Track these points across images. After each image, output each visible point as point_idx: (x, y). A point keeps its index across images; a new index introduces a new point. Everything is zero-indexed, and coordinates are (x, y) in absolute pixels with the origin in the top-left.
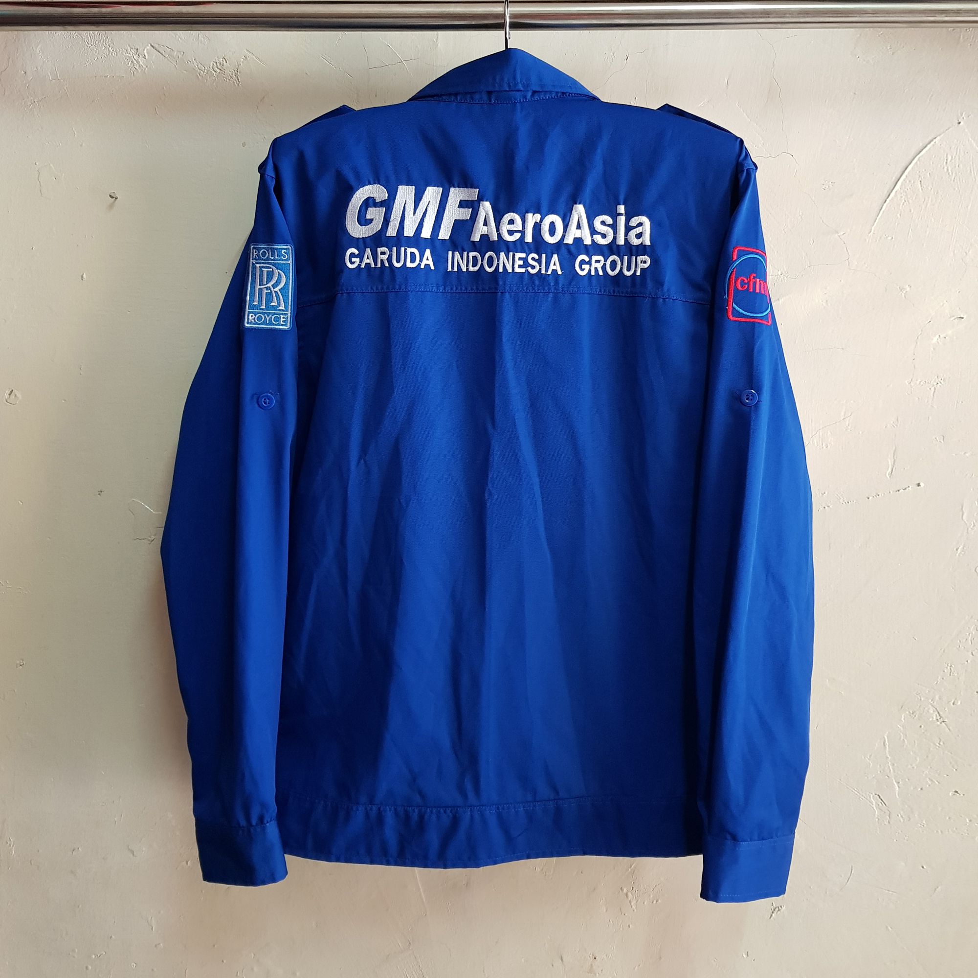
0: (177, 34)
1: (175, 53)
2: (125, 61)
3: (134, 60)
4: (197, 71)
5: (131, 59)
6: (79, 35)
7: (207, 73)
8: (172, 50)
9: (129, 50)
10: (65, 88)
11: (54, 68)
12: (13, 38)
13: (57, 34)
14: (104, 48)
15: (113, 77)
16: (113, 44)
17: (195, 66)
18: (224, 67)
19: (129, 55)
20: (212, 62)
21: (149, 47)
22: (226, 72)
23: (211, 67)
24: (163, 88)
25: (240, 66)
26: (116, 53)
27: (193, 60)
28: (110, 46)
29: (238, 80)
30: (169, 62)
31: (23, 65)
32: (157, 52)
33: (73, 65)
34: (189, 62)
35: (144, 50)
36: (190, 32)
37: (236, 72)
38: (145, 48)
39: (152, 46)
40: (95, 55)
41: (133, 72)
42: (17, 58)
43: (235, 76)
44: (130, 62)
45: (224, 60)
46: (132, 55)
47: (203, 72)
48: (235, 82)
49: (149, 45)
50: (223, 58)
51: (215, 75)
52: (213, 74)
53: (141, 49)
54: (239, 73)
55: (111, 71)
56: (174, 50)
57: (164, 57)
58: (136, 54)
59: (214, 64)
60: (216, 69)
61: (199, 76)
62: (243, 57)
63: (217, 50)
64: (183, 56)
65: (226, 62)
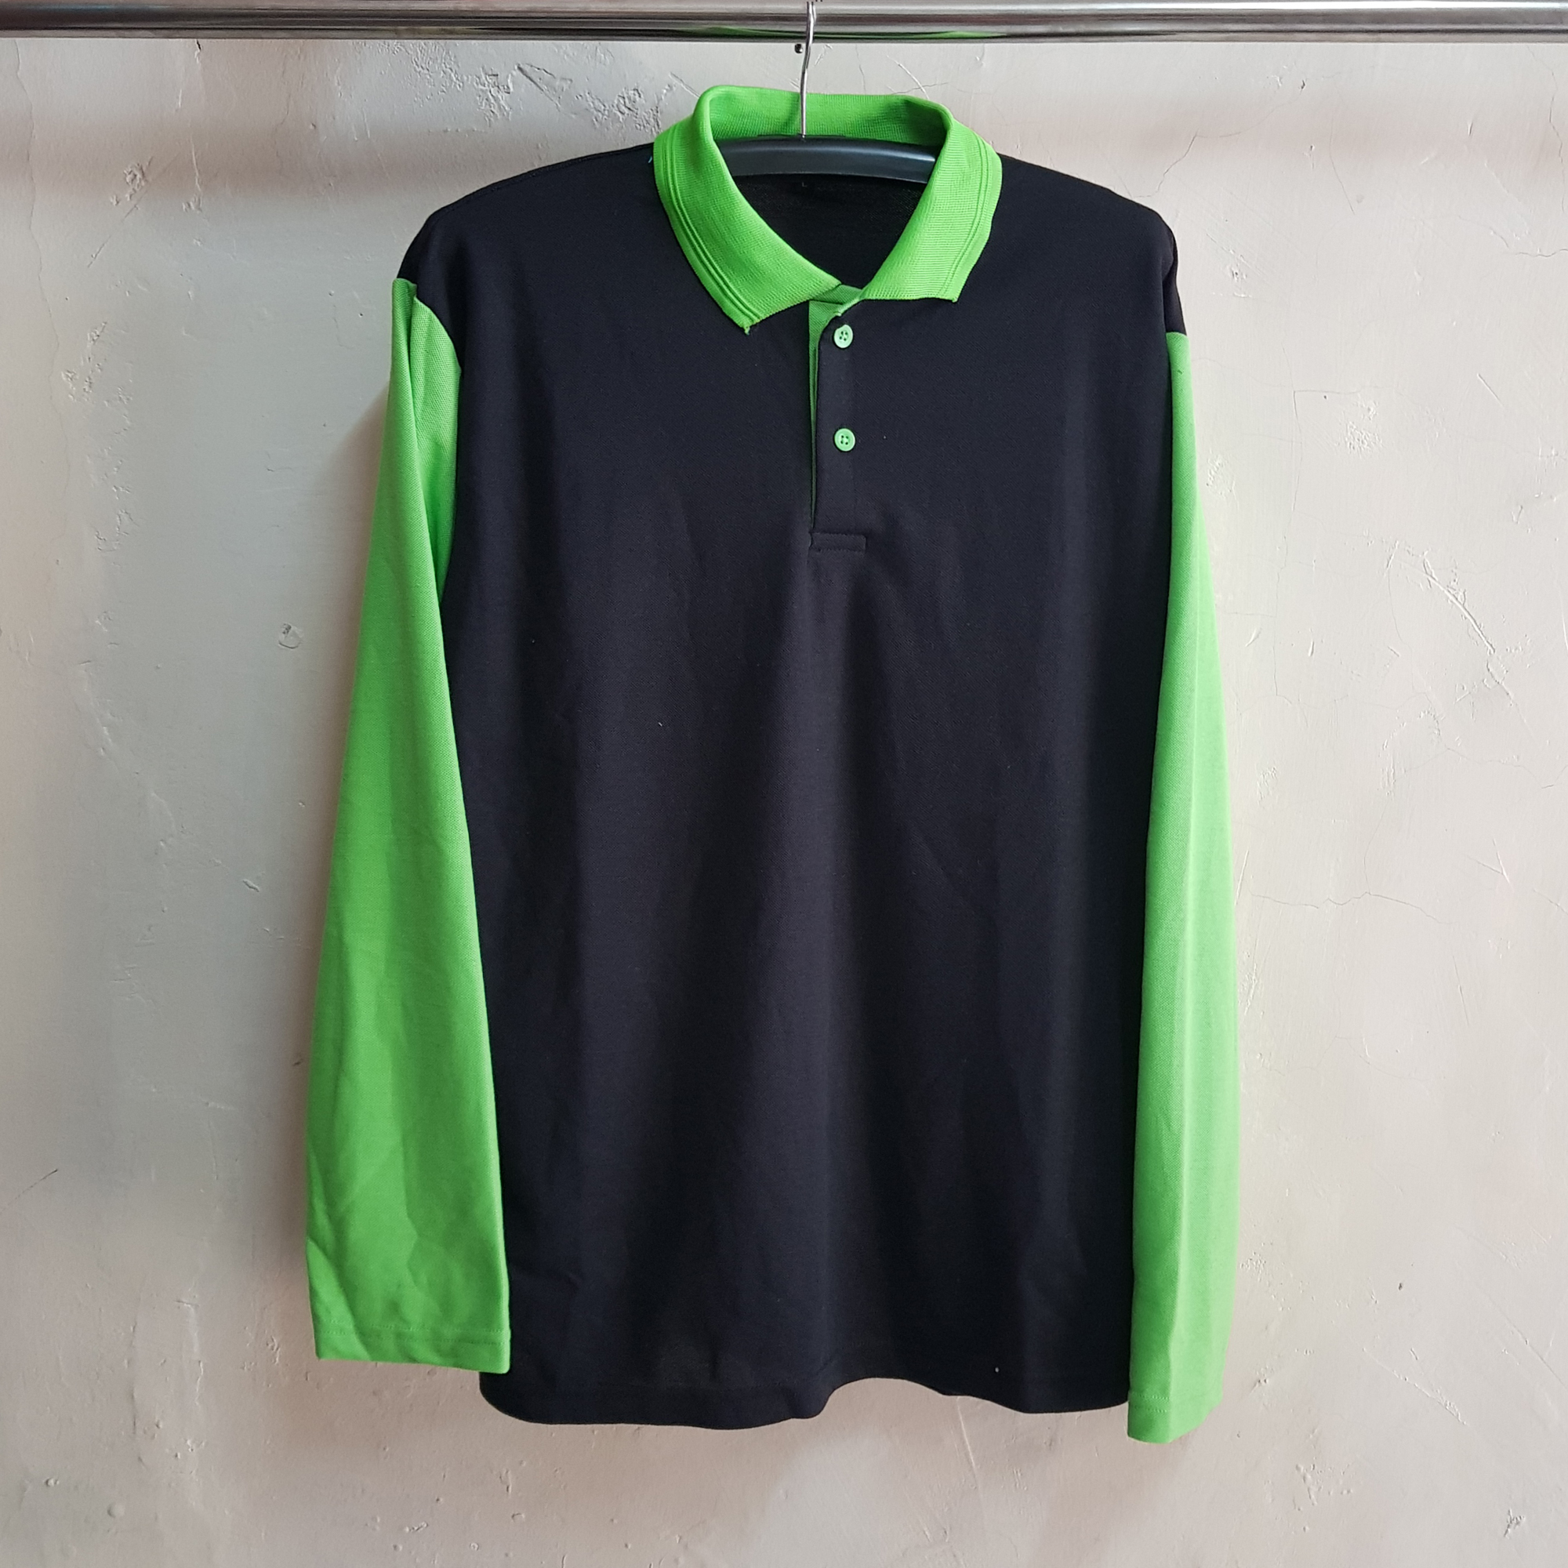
0: (561, 47)
1: (557, 83)
3: (490, 97)
4: (593, 113)
5: (486, 93)
6: (402, 48)
7: (608, 116)
8: (554, 77)
9: (484, 78)
10: (379, 155)
11: (361, 115)
12: (297, 52)
14: (442, 74)
15: (457, 130)
16: (458, 65)
17: (589, 105)
18: (637, 106)
20: (617, 97)
21: (517, 73)
22: (639, 113)
24: (538, 147)
25: (661, 104)
26: (461, 84)
27: (587, 92)
28: (451, 70)
29: (659, 128)
30: (548, 99)
31: (311, 109)
32: (528, 80)
33: (392, 109)
34: (580, 98)
35: (507, 77)
37: (655, 113)
38: (509, 72)
39: (520, 68)
41: (490, 119)
43: (652, 120)
44: (485, 100)
45: (636, 93)
46: (487, 88)
47: (603, 115)
48: (653, 129)
49: (516, 67)
50: (634, 90)
52: (619, 117)
53: (502, 76)
54: (659, 114)
56: (555, 75)
57: (540, 88)
58: (494, 83)
59: (619, 101)
60: (623, 108)
61: (596, 122)
62: (667, 87)
63: (625, 76)
64: (570, 87)
65: (640, 96)
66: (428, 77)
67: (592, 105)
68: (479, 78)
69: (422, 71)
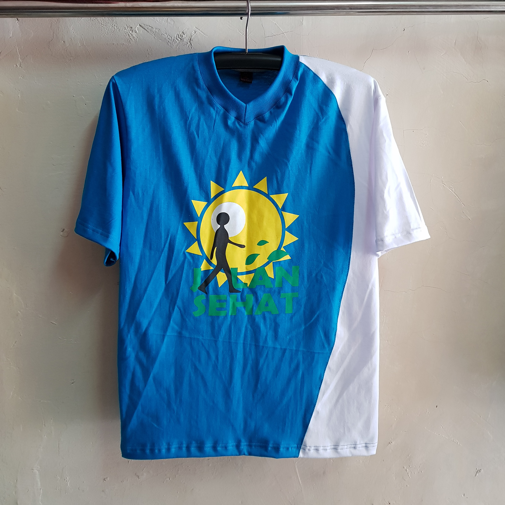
0: (155, 19)
1: (154, 30)
2: (124, 34)
3: (130, 34)
4: (167, 40)
5: (128, 33)
6: (96, 19)
7: (173, 41)
8: (152, 28)
10: (89, 51)
11: (82, 39)
12: (56, 21)
13: (83, 19)
14: (111, 27)
15: (118, 44)
16: (117, 25)
18: (183, 38)
20: (176, 35)
22: (184, 40)
23: (175, 38)
24: (148, 51)
25: (192, 37)
26: (119, 30)
27: (165, 33)
28: (115, 26)
29: (191, 45)
30: (151, 35)
31: (62, 37)
32: (144, 29)
33: (93, 37)
34: (162, 35)
35: (136, 28)
36: (162, 17)
37: (190, 41)
38: (136, 27)
39: (140, 25)
40: (106, 31)
41: (130, 41)
42: (59, 33)
43: (189, 43)
44: (127, 35)
45: (183, 33)
46: (128, 31)
47: (171, 40)
48: (189, 46)
49: (139, 25)
51: (178, 42)
52: (177, 41)
53: (134, 27)
55: (116, 40)
56: (153, 28)
57: (148, 31)
58: (131, 30)
59: (177, 36)
60: (178, 39)
61: (169, 43)
62: (194, 32)
63: (179, 28)
64: (159, 31)
65: (184, 35)
66: (106, 28)
67: (166, 37)
68: (125, 28)
69: (104, 26)
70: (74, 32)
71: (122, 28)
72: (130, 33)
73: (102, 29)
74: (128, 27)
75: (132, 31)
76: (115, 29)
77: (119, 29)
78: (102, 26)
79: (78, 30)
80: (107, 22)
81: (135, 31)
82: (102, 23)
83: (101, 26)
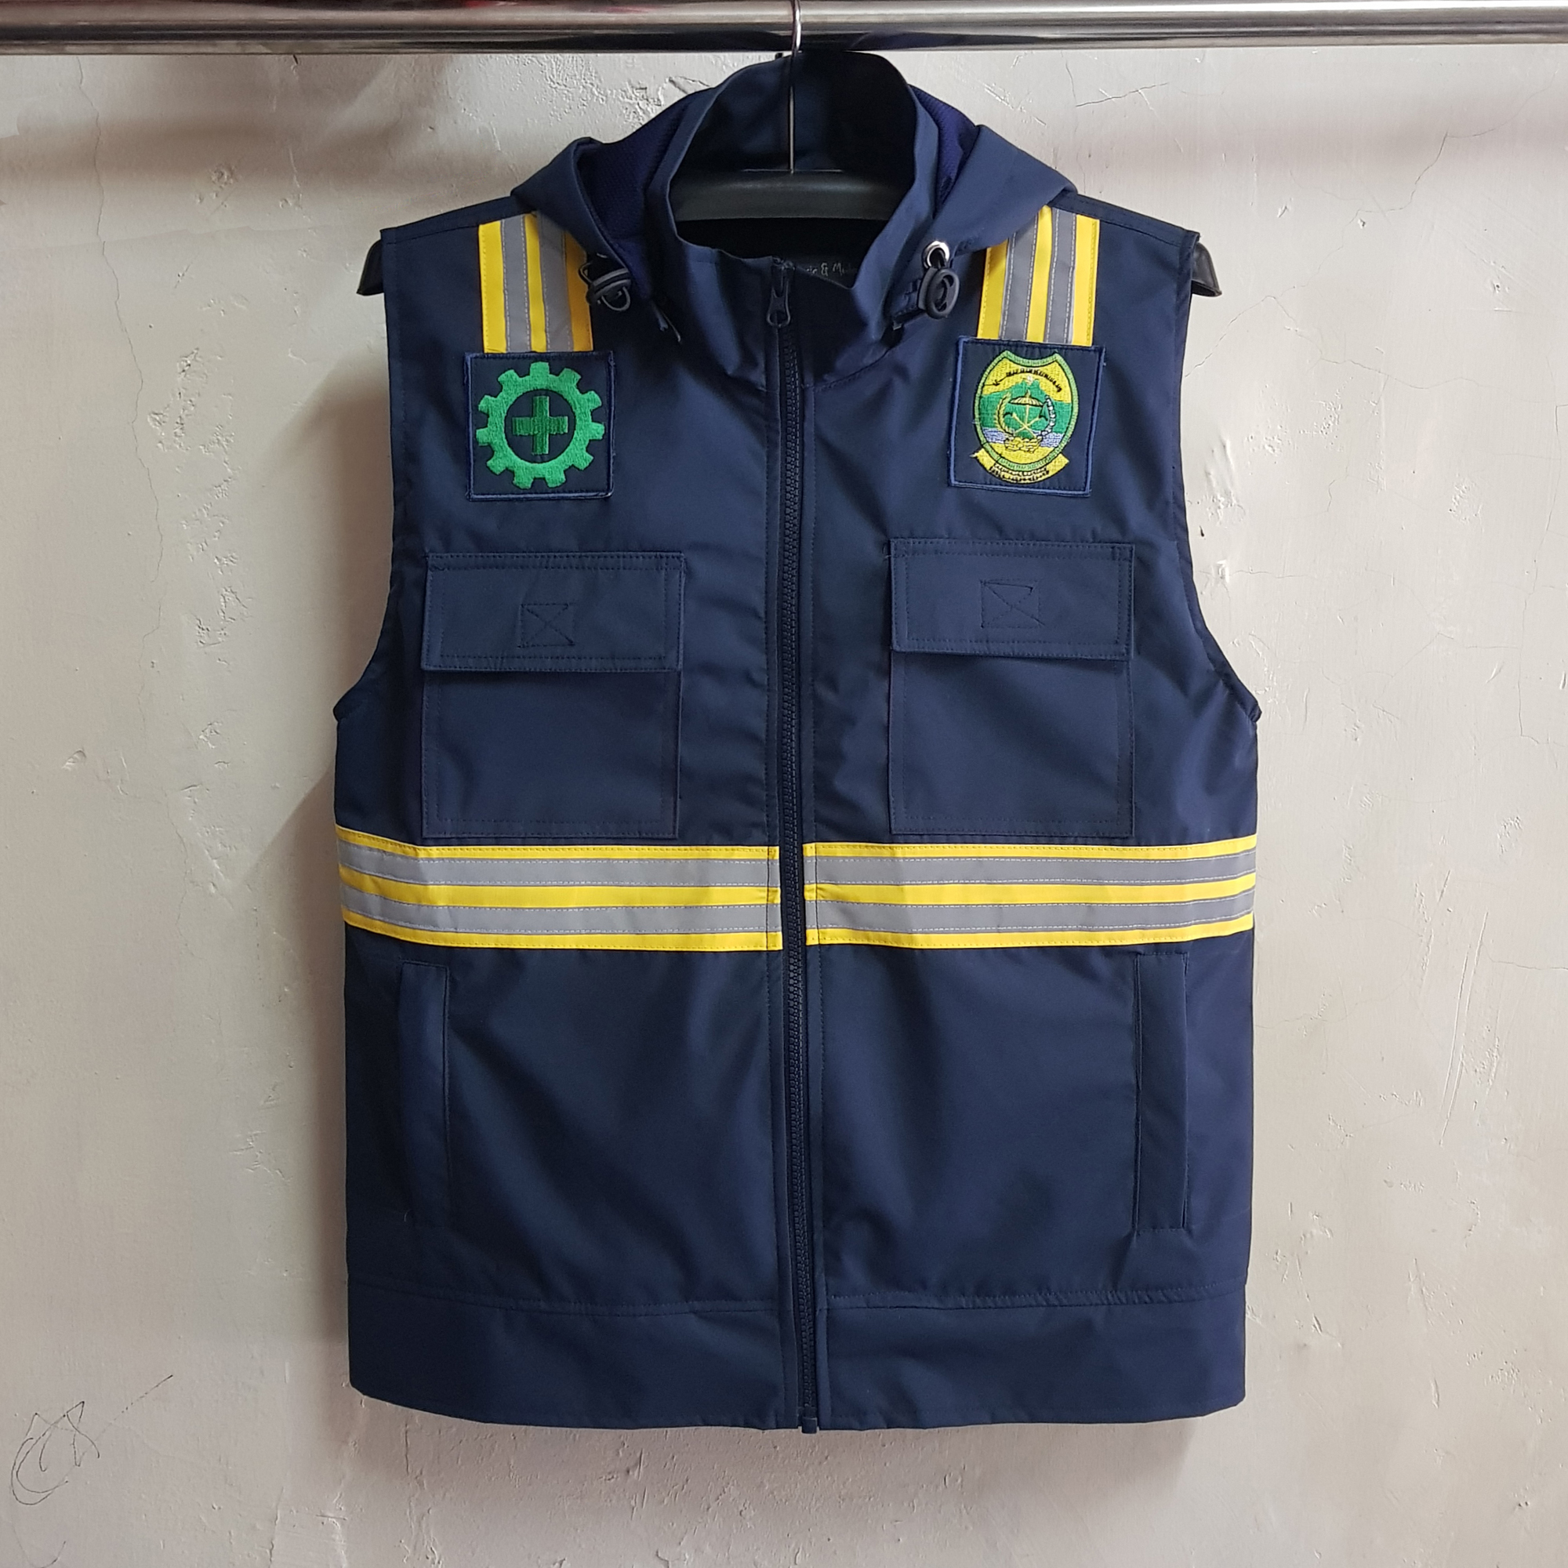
2: (621, 112)
3: (639, 110)
9: (630, 92)
11: (489, 129)
14: (581, 88)
16: (600, 81)
19: (630, 101)
26: (604, 98)
28: (592, 84)
33: (524, 123)
35: (658, 90)
38: (659, 86)
39: (671, 81)
40: (566, 102)
44: (632, 114)
46: (634, 101)
49: (667, 80)
53: (652, 90)
58: (643, 97)
66: (566, 92)
69: (559, 87)
70: (467, 109)
71: (614, 91)
72: (640, 108)
73: (552, 95)
74: (632, 87)
75: (647, 100)
76: (593, 94)
77: (606, 96)
78: (554, 86)
79: (478, 103)
80: (568, 75)
81: (656, 100)
82: (553, 76)
83: (551, 87)
